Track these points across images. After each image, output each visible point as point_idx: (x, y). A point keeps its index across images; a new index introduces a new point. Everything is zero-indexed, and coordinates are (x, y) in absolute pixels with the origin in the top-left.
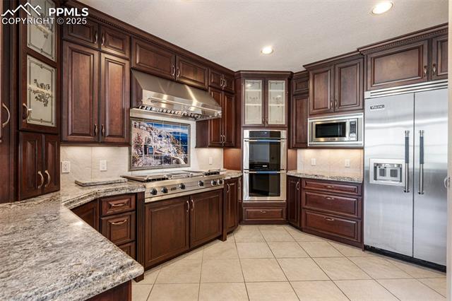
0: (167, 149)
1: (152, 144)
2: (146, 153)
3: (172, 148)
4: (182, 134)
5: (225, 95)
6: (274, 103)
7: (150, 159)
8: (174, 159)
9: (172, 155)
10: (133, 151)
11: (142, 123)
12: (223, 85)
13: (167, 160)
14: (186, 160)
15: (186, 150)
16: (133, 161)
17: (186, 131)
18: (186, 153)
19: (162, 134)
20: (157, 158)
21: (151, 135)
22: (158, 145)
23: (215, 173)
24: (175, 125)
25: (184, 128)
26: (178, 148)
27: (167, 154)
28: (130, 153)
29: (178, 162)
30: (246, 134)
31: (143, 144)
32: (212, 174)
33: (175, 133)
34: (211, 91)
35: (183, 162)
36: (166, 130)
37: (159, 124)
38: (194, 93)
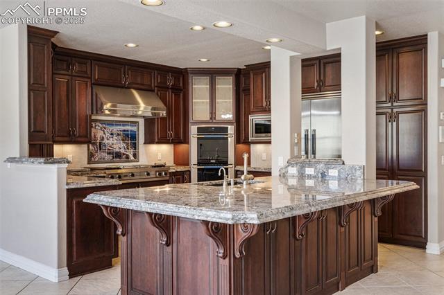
0: (118, 145)
1: (106, 141)
2: (100, 150)
3: (122, 145)
4: (131, 131)
5: (172, 92)
6: (221, 99)
7: (104, 155)
8: (124, 154)
9: (122, 151)
10: (91, 147)
11: (97, 124)
12: (170, 83)
13: (118, 155)
14: (135, 156)
15: (135, 146)
16: (91, 156)
17: (134, 129)
18: (135, 149)
19: (114, 132)
20: (109, 153)
21: (104, 133)
22: (110, 142)
23: (161, 166)
24: (125, 123)
25: (132, 126)
26: (127, 144)
27: (117, 150)
28: (89, 149)
29: (127, 157)
30: (193, 130)
31: (98, 141)
32: (158, 166)
33: (124, 131)
34: (158, 91)
35: (132, 158)
36: (116, 129)
37: (110, 123)
38: (141, 96)
